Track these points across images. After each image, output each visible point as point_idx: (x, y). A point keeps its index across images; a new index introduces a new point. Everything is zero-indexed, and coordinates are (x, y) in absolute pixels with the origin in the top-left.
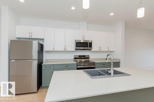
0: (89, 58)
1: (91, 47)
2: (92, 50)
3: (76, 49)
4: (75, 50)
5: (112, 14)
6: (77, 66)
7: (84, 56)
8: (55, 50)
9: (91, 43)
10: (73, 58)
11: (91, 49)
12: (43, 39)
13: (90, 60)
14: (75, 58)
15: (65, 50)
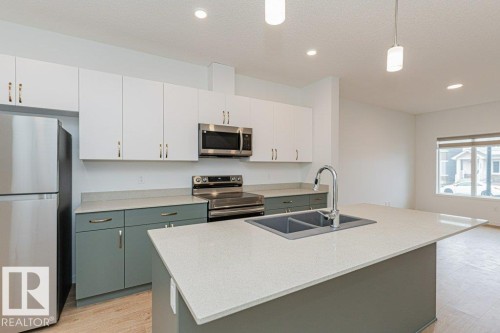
0: (240, 185)
1: (250, 149)
2: (252, 159)
3: (202, 156)
4: (197, 159)
5: (312, 53)
6: (208, 210)
7: (227, 178)
8: (125, 157)
9: (250, 136)
10: (190, 186)
11: (247, 156)
12: (76, 115)
13: (244, 189)
14: (195, 187)
15: (164, 158)
